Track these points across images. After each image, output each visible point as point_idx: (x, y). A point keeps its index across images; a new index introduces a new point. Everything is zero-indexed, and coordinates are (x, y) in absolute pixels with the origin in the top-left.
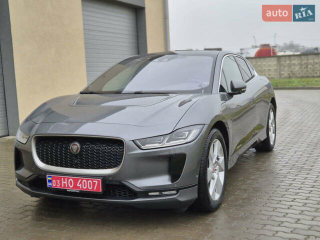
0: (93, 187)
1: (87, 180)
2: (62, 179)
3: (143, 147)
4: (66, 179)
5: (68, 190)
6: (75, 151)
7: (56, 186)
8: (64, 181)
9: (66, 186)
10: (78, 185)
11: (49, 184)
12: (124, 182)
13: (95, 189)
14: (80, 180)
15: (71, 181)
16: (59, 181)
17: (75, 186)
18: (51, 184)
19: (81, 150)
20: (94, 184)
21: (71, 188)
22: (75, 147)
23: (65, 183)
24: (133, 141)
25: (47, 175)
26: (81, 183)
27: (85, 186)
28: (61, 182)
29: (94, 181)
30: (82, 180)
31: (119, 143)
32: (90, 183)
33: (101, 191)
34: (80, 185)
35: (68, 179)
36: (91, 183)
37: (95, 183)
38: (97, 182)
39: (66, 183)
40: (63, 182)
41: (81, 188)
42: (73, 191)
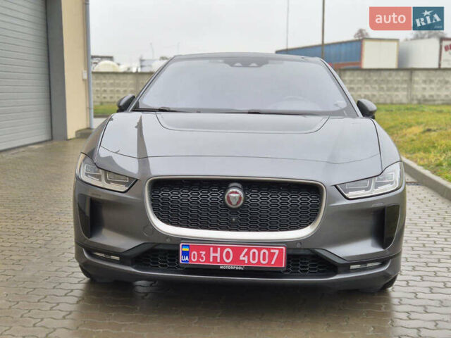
0: (270, 260)
1: (259, 250)
2: (211, 249)
3: (350, 195)
4: (219, 249)
5: (221, 267)
7: (198, 261)
8: (215, 251)
9: (218, 261)
10: (241, 258)
11: (182, 259)
13: (273, 263)
14: (246, 250)
15: (228, 252)
16: (204, 253)
17: (236, 259)
18: (187, 259)
20: (271, 255)
21: (228, 263)
22: (235, 195)
23: (215, 255)
24: (335, 186)
25: (181, 244)
26: (247, 254)
27: (254, 259)
28: (208, 255)
29: (272, 251)
30: (249, 249)
32: (264, 253)
33: (283, 266)
34: (246, 259)
35: (223, 249)
36: (267, 253)
37: (274, 253)
38: (277, 252)
39: (218, 255)
40: (212, 255)
41: (246, 262)
42: (232, 268)
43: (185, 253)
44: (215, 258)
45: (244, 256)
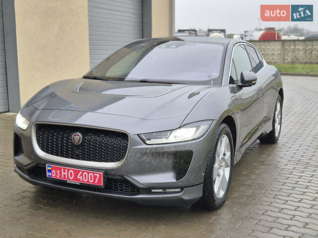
0: (94, 181)
1: (88, 173)
2: (62, 169)
3: (148, 142)
4: (66, 170)
5: (68, 182)
6: (76, 141)
7: (56, 176)
8: (64, 172)
9: (66, 177)
10: (78, 177)
11: (48, 174)
12: (126, 177)
13: (96, 182)
14: (81, 172)
15: (71, 173)
16: (59, 172)
17: (76, 178)
18: (50, 174)
19: (83, 141)
20: (95, 177)
21: (71, 180)
22: (77, 137)
23: (65, 173)
24: (138, 135)
25: (47, 165)
26: (82, 175)
27: (85, 179)
28: (61, 173)
29: (95, 175)
30: (83, 172)
31: (124, 136)
32: (91, 176)
33: (102, 185)
34: (81, 178)
35: (68, 170)
36: (93, 176)
37: (97, 176)
38: (98, 175)
39: (66, 174)
40: (63, 173)
41: (81, 180)
42: (73, 183)
43: (50, 171)
44: (65, 175)
45: (80, 176)
